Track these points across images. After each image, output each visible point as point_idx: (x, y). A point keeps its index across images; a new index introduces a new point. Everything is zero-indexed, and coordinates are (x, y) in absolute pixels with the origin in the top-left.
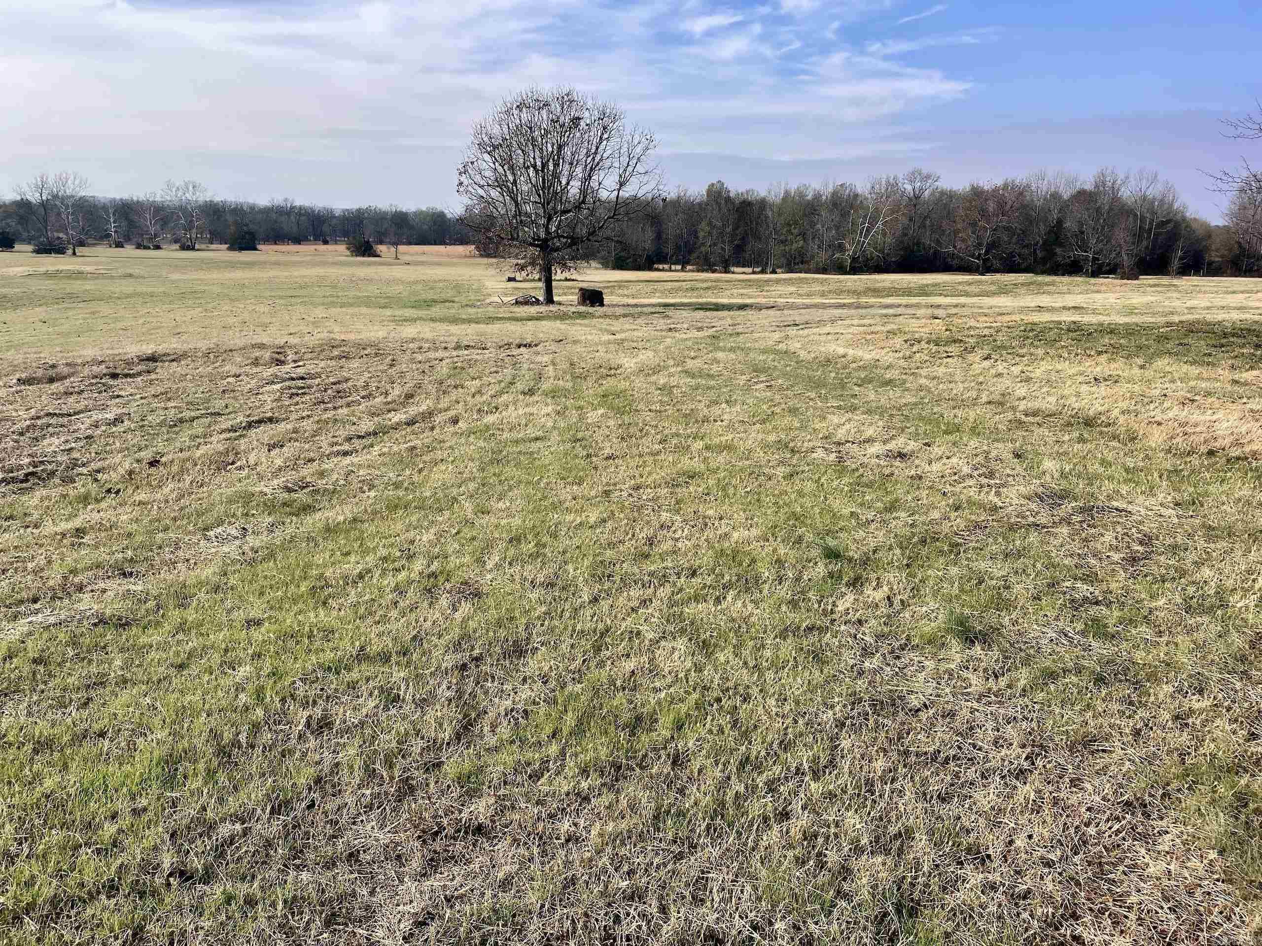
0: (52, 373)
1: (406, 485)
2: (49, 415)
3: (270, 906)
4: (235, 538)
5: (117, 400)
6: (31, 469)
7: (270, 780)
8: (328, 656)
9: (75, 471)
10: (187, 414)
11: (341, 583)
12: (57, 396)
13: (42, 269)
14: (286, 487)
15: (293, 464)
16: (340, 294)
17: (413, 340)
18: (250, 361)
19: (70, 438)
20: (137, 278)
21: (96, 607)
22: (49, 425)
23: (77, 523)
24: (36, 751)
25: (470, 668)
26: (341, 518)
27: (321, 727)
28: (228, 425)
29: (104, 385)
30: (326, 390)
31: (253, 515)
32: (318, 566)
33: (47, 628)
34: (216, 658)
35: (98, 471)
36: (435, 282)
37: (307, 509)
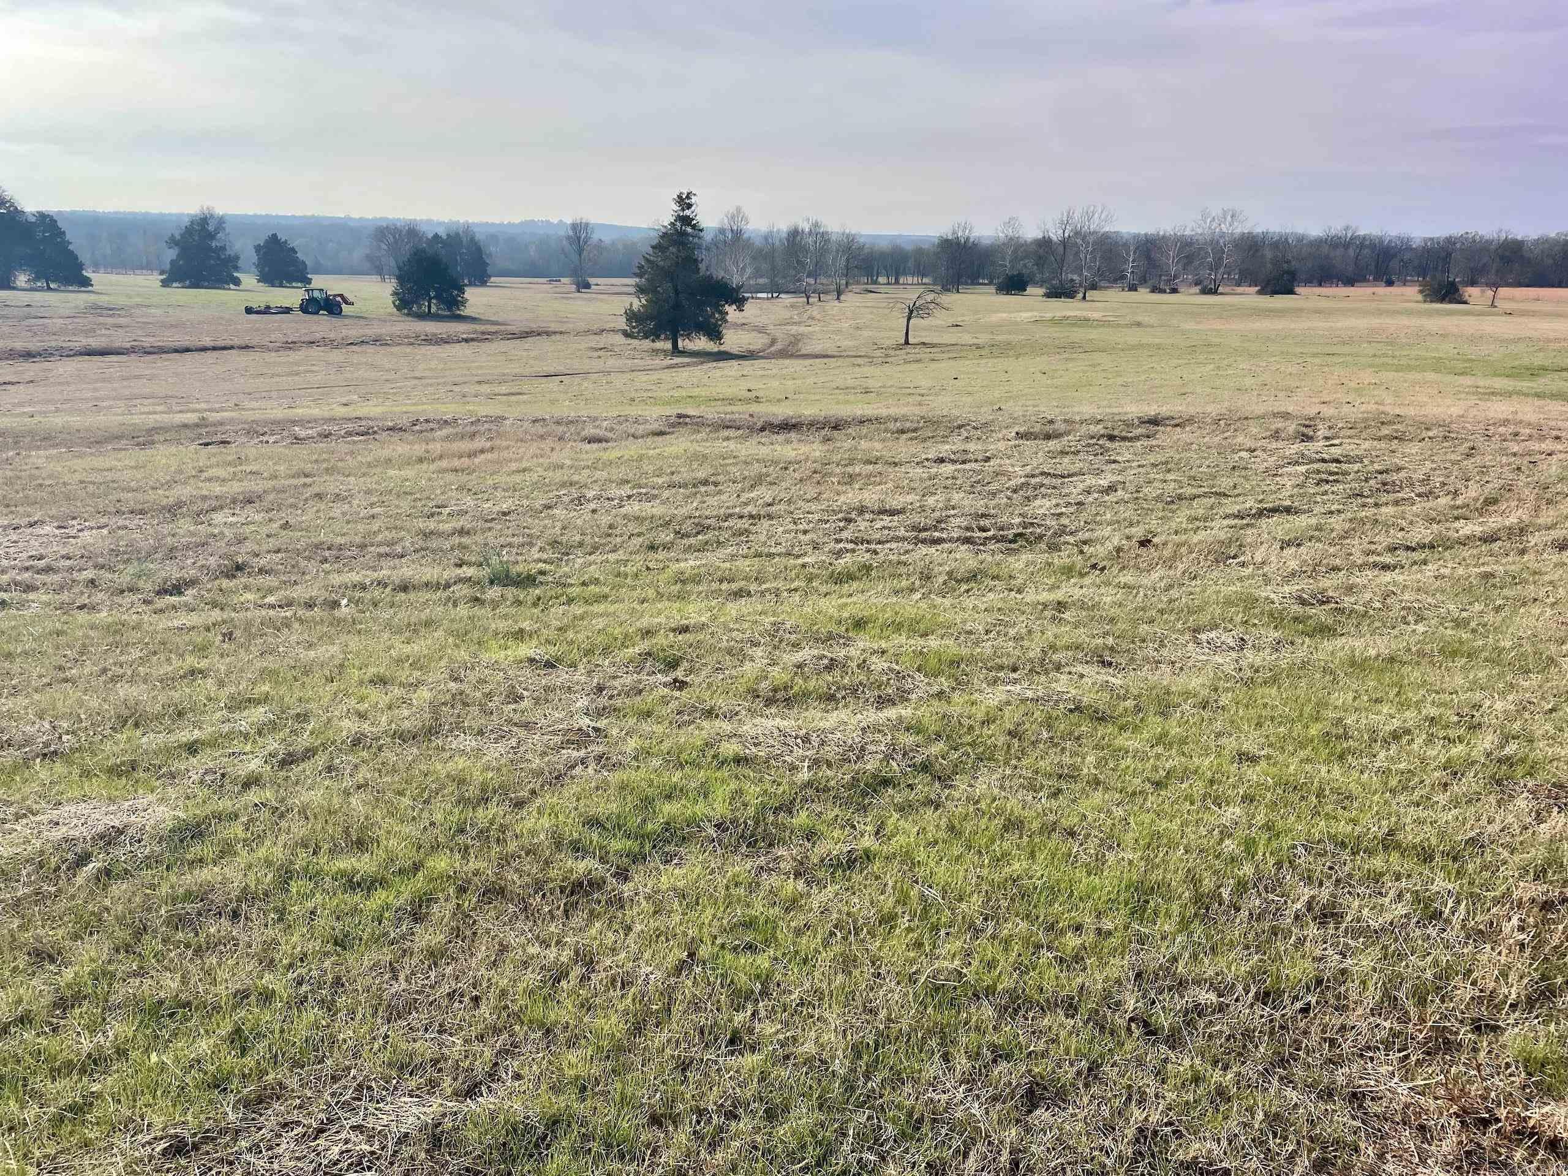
0: (1049, 428)
1: (1473, 624)
2: (1042, 474)
3: (1246, 1110)
4: (1231, 648)
5: (1113, 466)
6: (1020, 530)
7: (1256, 957)
8: (1343, 828)
9: (1062, 539)
10: (1189, 491)
11: (1366, 737)
12: (1052, 455)
13: (1049, 315)
14: (1300, 597)
15: (1313, 570)
16: (1397, 353)
17: (1505, 422)
18: (1269, 433)
19: (1061, 502)
20: (1146, 327)
21: (1073, 692)
22: (1042, 485)
23: (1059, 595)
24: (1006, 828)
25: (1558, 911)
26: (1372, 652)
27: (1325, 916)
28: (1235, 509)
29: (1101, 447)
30: (1366, 480)
31: (1255, 625)
32: (1336, 707)
33: (1024, 701)
34: (1199, 788)
35: (1085, 543)
36: (1549, 341)
37: (1325, 631)
